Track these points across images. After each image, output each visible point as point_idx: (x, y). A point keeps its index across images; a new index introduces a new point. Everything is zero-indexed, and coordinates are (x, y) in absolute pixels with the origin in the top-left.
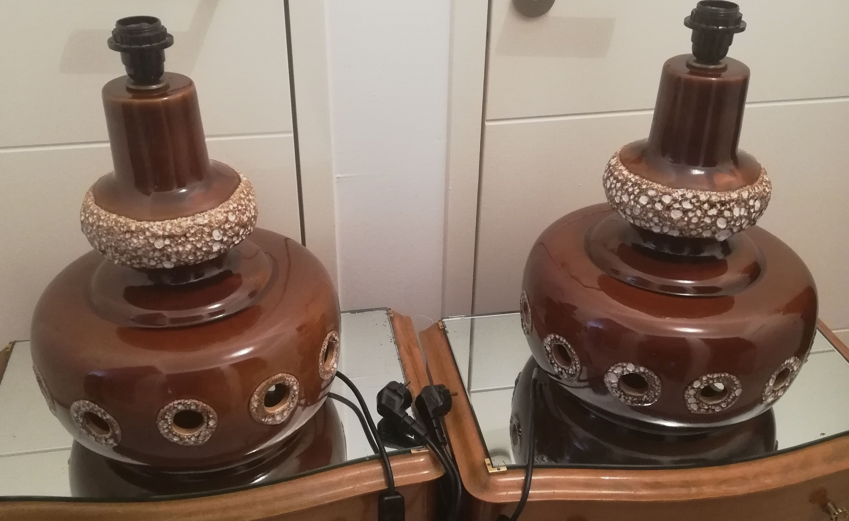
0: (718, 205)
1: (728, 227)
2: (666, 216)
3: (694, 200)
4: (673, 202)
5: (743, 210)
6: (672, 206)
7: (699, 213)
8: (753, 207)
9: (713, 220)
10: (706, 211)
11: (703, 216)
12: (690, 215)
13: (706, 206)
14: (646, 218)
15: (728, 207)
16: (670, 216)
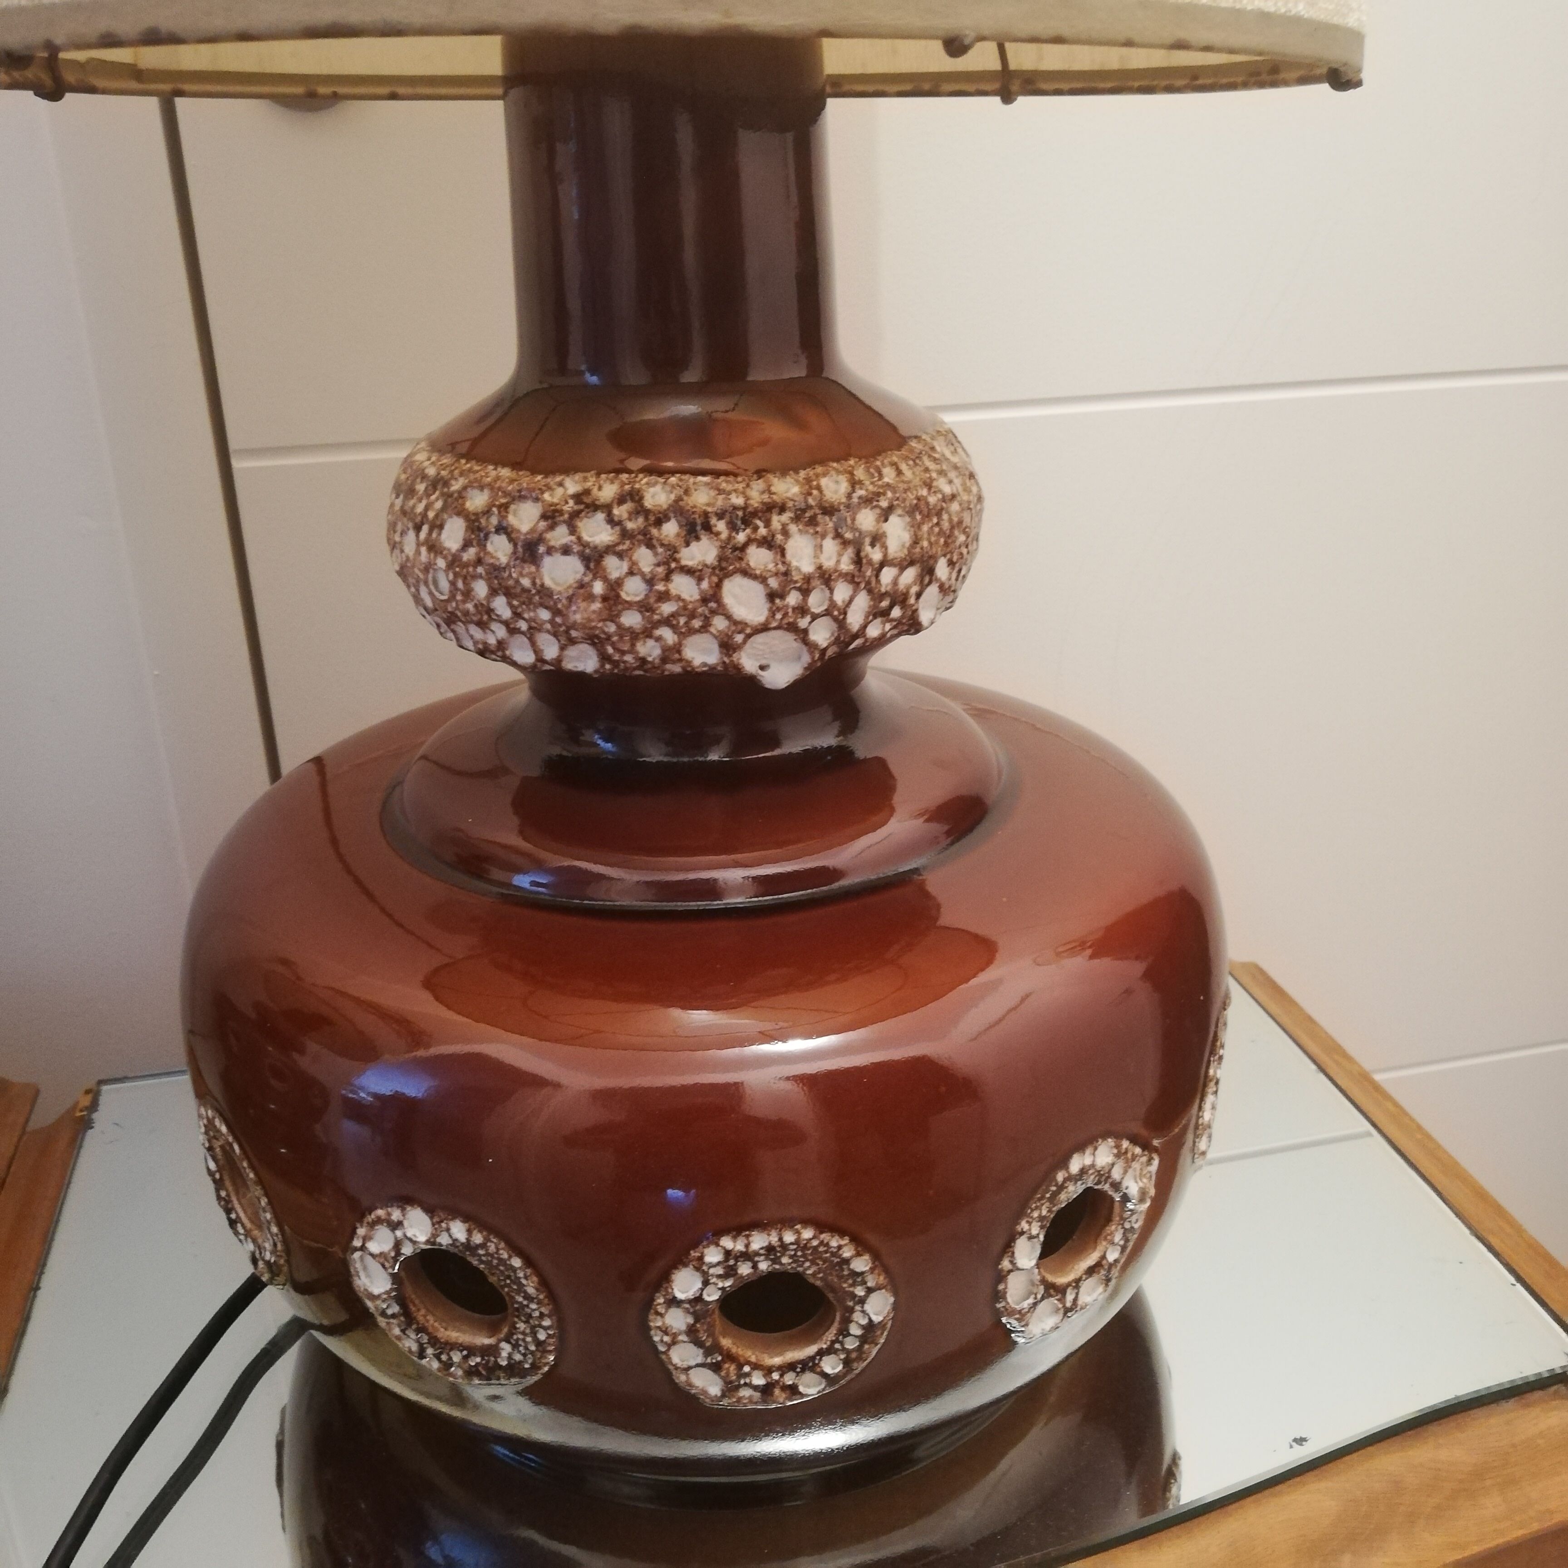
0: (721, 526)
1: (779, 616)
2: (526, 582)
3: (620, 512)
4: (543, 524)
5: (830, 545)
6: (541, 540)
7: (645, 558)
8: (877, 539)
9: (705, 585)
10: (672, 551)
11: (661, 570)
12: (614, 567)
13: (671, 529)
14: (470, 606)
15: (763, 531)
16: (538, 581)
